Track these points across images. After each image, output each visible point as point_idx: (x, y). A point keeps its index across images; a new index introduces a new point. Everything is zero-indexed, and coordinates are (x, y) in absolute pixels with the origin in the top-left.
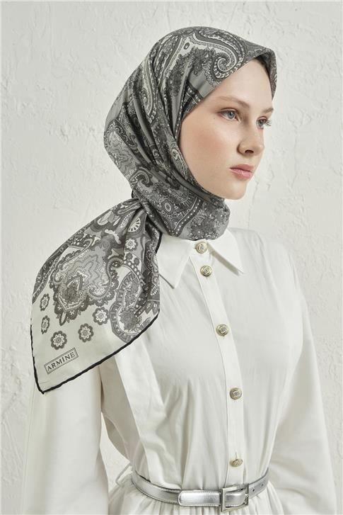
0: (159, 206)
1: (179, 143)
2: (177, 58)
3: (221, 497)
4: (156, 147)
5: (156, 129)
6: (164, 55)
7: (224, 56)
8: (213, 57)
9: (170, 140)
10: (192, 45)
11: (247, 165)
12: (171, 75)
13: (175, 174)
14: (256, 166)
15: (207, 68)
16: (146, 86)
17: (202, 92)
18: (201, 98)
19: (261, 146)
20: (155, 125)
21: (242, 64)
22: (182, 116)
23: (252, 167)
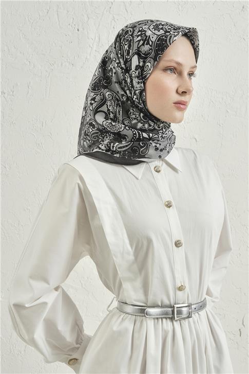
3: (173, 311)
11: (183, 101)
19: (191, 89)
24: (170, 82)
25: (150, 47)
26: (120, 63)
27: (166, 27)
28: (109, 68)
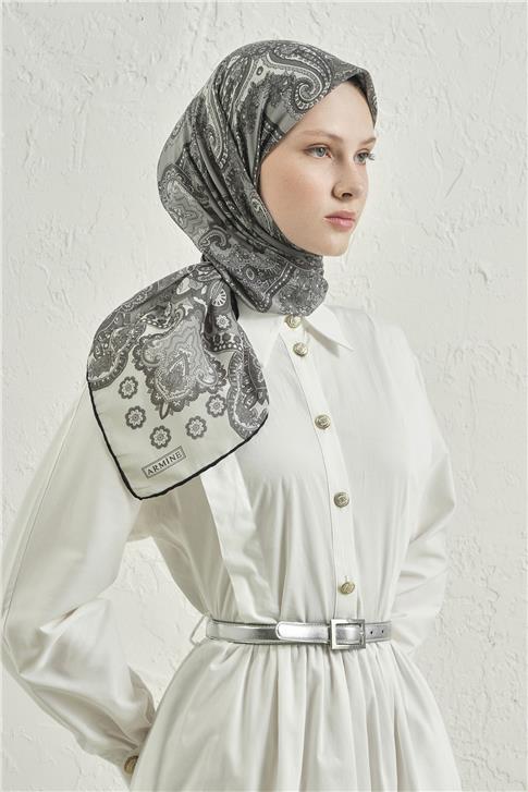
0: (239, 274)
1: (259, 191)
2: (249, 86)
3: (330, 631)
4: (230, 197)
5: (230, 175)
6: (232, 82)
7: (306, 82)
8: (293, 84)
9: (248, 188)
10: (266, 70)
11: (346, 212)
12: (243, 107)
13: (258, 230)
14: (360, 212)
15: (287, 97)
16: (212, 122)
17: (283, 126)
18: (282, 134)
19: (361, 187)
20: (228, 170)
21: (329, 90)
22: (261, 158)
23: (353, 214)
24: (319, 175)
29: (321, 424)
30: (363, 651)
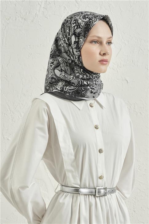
11: (105, 59)
25: (81, 30)
26: (65, 40)
27: (90, 16)
28: (59, 44)
29: (96, 128)
30: (106, 197)
